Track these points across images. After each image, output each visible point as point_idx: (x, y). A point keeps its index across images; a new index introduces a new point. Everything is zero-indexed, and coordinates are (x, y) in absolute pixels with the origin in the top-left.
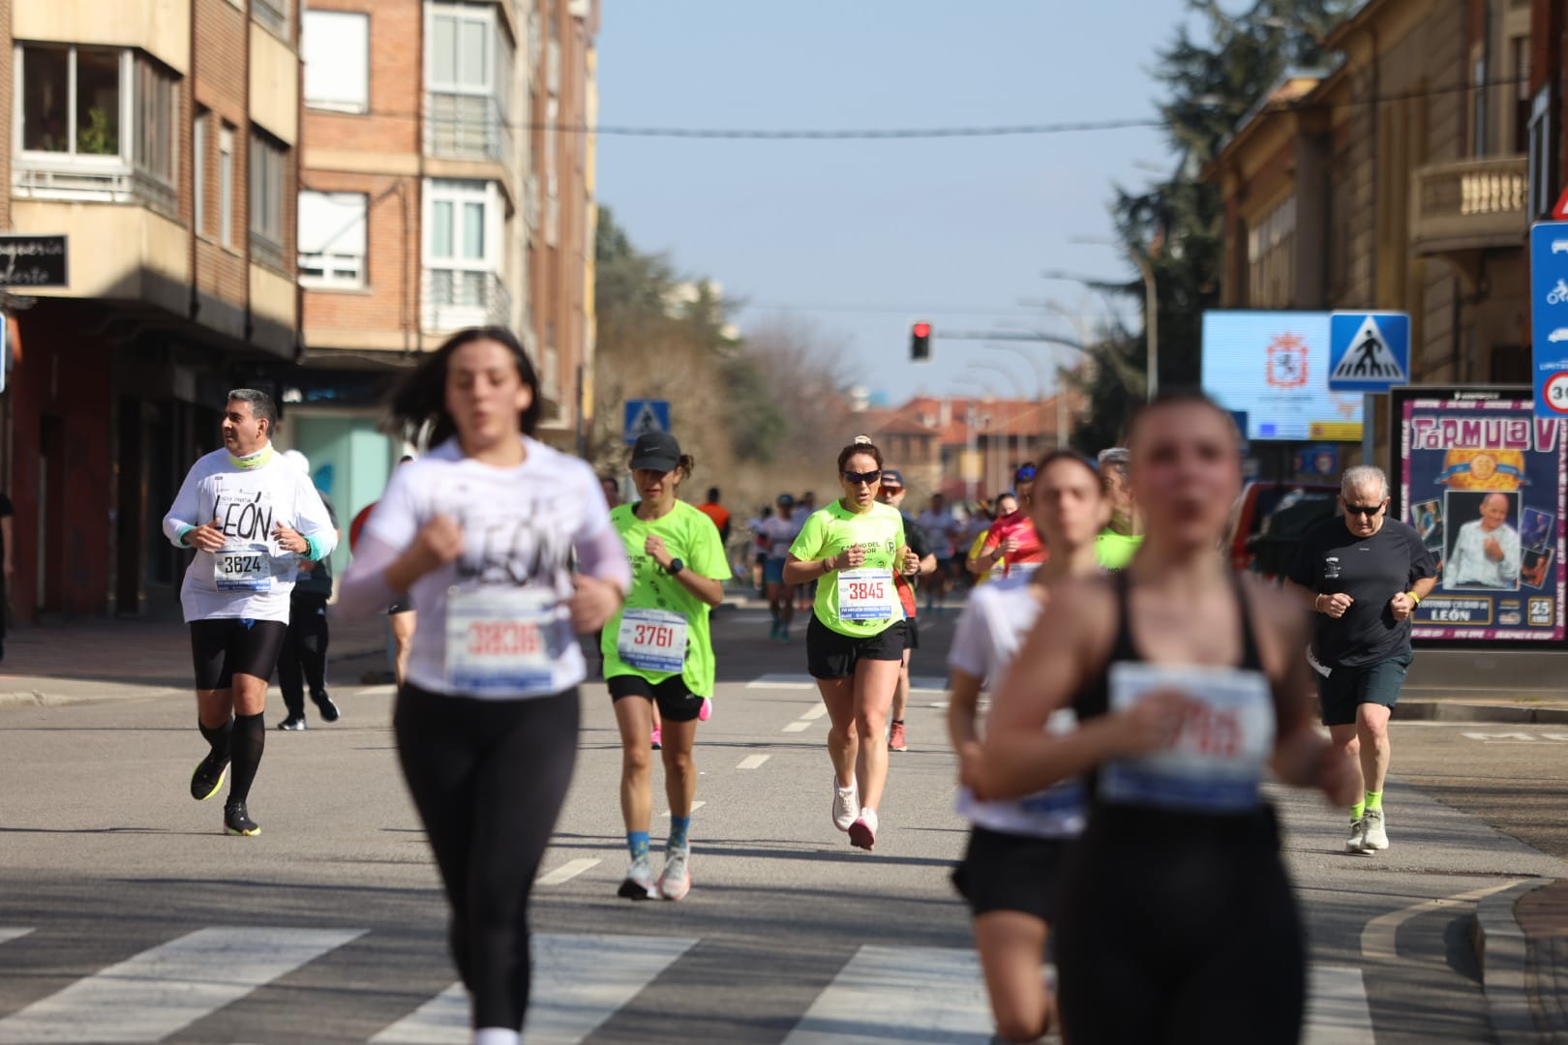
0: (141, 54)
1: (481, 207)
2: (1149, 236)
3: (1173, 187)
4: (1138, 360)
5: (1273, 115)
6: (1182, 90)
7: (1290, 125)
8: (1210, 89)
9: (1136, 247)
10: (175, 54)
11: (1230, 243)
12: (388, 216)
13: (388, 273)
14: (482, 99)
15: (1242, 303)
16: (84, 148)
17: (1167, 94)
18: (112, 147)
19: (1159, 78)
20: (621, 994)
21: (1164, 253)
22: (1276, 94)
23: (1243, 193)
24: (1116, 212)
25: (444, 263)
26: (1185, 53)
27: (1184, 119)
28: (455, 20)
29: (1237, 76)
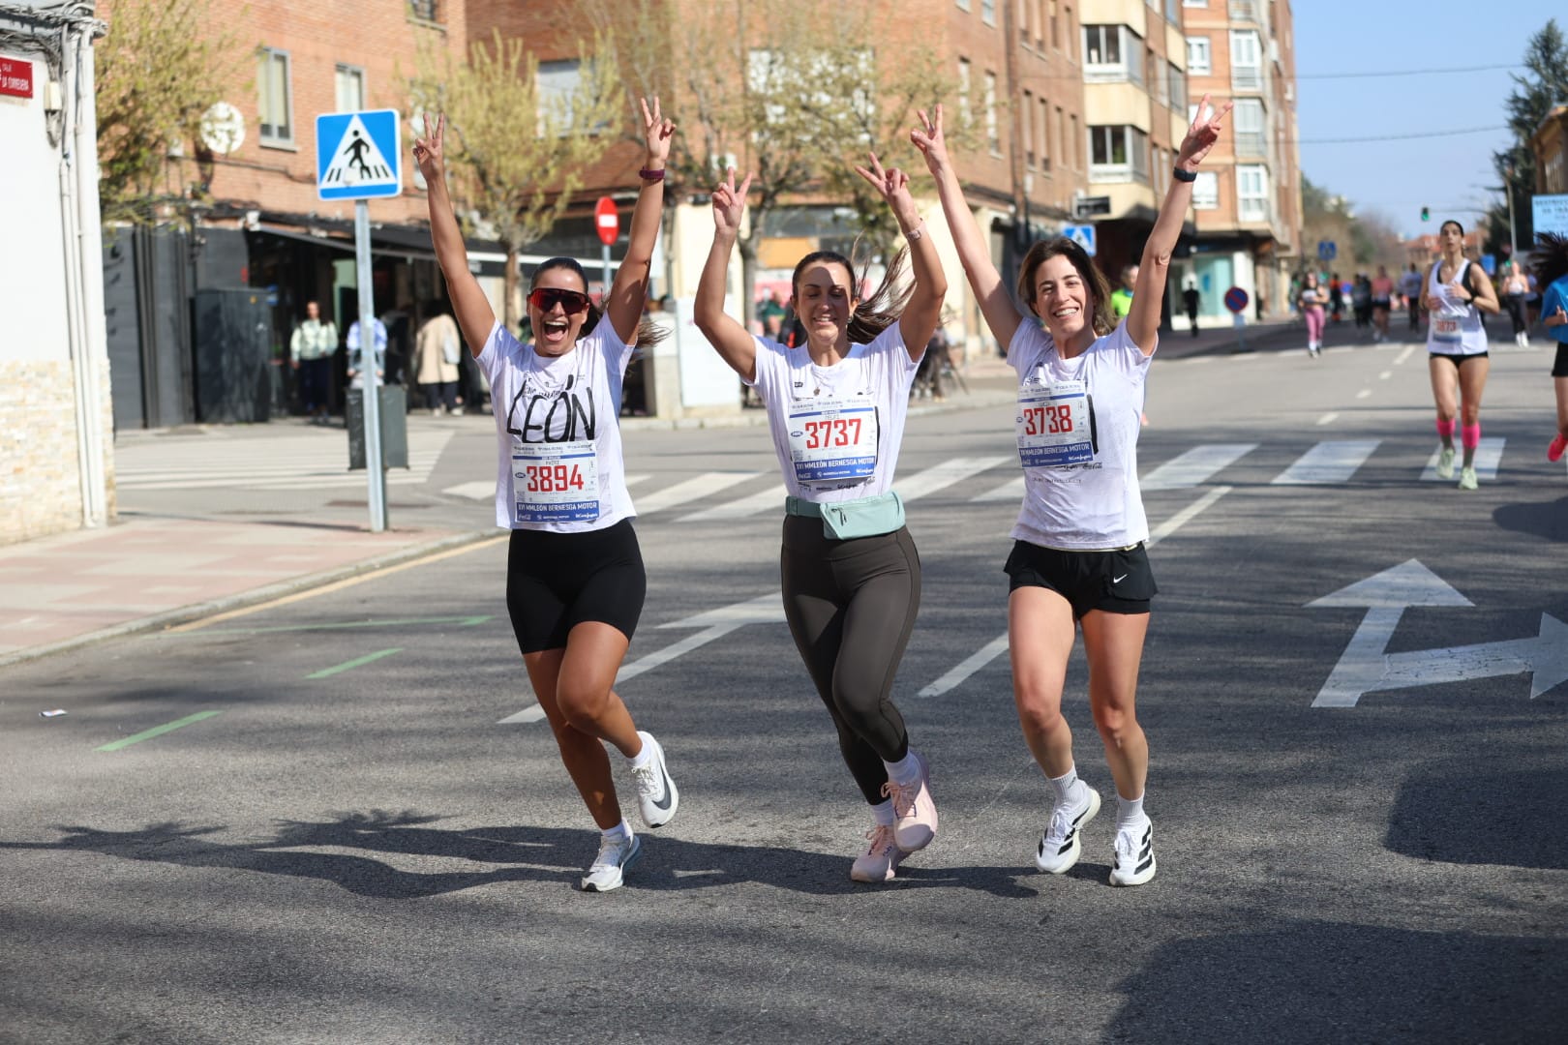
0: (1134, 128)
1: (1258, 175)
2: (1507, 169)
3: (1515, 150)
4: (1507, 216)
5: (1552, 121)
6: (1516, 114)
7: (1558, 124)
8: (1526, 112)
9: (1503, 174)
10: (1145, 125)
11: (1538, 170)
12: (1224, 180)
13: (1226, 201)
14: (1256, 134)
15: (1545, 192)
16: (1115, 161)
17: (1510, 115)
18: (1123, 160)
19: (1507, 109)
20: (1359, 462)
21: (1514, 175)
22: (1552, 113)
23: (1542, 150)
24: (1494, 160)
25: (1246, 196)
26: (1516, 99)
27: (1518, 124)
28: (1244, 105)
29: (1536, 106)
